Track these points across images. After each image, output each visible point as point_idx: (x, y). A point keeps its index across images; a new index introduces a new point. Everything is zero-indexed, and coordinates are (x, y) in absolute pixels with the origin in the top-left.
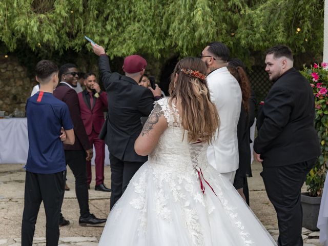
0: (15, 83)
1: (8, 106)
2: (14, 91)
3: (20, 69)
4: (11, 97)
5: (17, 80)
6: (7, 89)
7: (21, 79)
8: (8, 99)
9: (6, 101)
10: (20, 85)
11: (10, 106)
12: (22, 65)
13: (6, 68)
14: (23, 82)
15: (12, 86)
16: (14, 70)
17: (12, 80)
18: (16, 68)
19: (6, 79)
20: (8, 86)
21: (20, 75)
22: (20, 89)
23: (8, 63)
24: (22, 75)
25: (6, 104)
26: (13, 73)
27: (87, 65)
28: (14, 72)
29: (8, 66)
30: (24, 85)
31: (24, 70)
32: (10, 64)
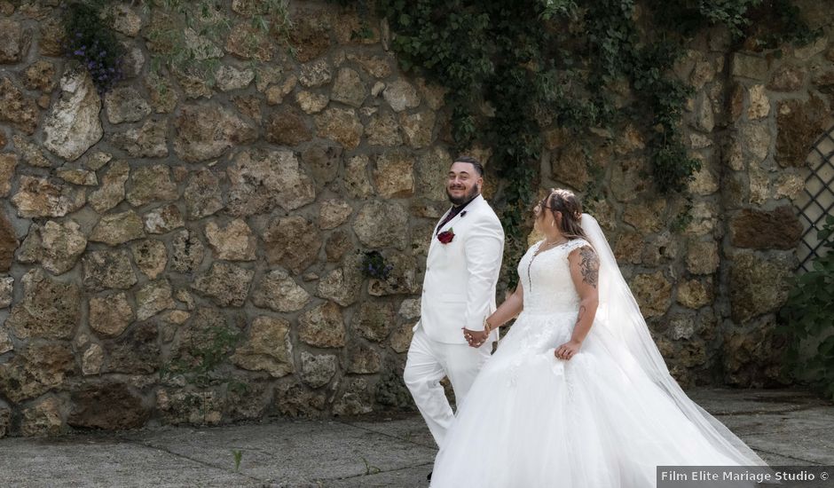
0: (375, 177)
1: (334, 316)
2: (366, 226)
3: (400, 97)
4: (353, 260)
5: (384, 163)
6: (332, 212)
7: (407, 153)
8: (337, 274)
9: (325, 289)
10: (404, 193)
11: (348, 314)
12: (409, 76)
13: (326, 87)
14: (417, 173)
15: (357, 197)
16: (367, 101)
17: (357, 162)
18: (379, 86)
19: (330, 152)
20: (340, 196)
21: (400, 131)
22: (399, 211)
23: (339, 60)
24: (411, 133)
25: (328, 304)
26: (364, 120)
27: (717, 88)
28: (370, 111)
29: (336, 72)
30: (421, 188)
31: (423, 105)
32: (348, 63)
